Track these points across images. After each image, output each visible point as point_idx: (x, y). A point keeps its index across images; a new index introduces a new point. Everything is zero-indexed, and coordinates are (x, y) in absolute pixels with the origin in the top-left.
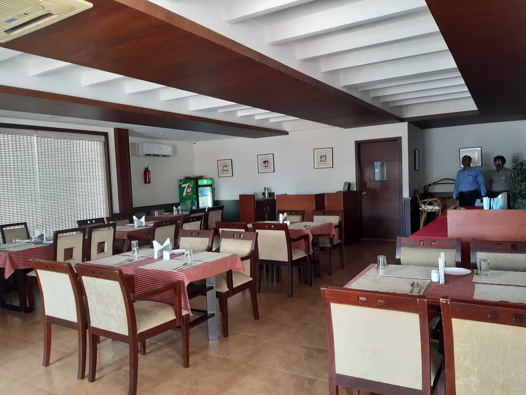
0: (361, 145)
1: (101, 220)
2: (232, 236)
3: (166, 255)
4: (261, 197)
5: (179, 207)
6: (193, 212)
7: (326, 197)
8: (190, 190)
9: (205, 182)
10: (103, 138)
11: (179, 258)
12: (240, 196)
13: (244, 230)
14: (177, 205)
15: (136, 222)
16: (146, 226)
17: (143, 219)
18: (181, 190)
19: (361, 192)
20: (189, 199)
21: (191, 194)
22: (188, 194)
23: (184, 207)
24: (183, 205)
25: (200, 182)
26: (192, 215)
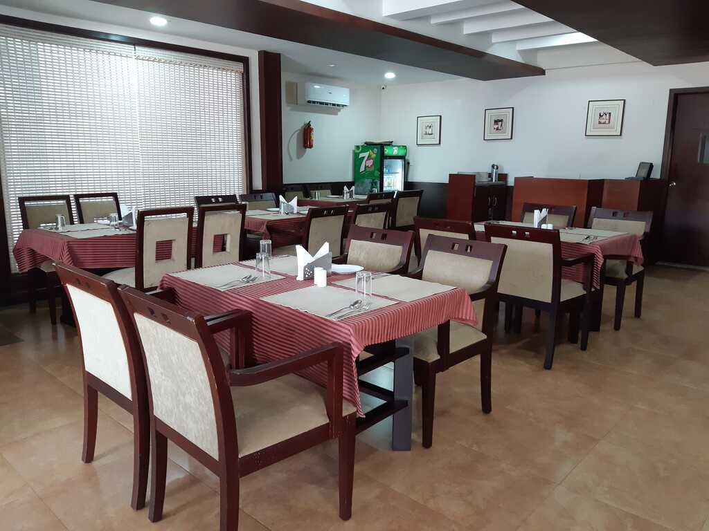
0: (679, 97)
1: (232, 198)
2: (449, 246)
4: (485, 180)
5: (353, 188)
6: (372, 196)
7: (606, 186)
8: (370, 163)
9: (395, 151)
10: (240, 67)
12: (451, 176)
14: (349, 185)
15: (282, 204)
16: (298, 213)
17: (294, 202)
18: (357, 161)
19: (670, 182)
20: (368, 177)
21: (372, 169)
22: (368, 169)
23: (360, 189)
24: (358, 186)
25: (388, 151)
26: (372, 202)
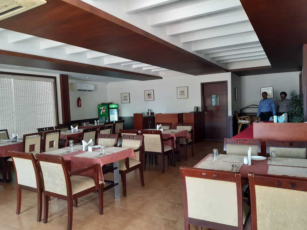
0: (204, 85)
1: (52, 128)
2: (129, 138)
3: (90, 149)
4: (146, 115)
5: (98, 121)
6: (106, 123)
7: (184, 115)
8: (104, 111)
9: (114, 106)
10: (53, 80)
11: (98, 150)
12: (134, 114)
13: (136, 134)
14: (97, 119)
15: (72, 129)
16: (78, 132)
17: (77, 128)
18: (99, 110)
19: (204, 112)
20: (104, 116)
21: (105, 113)
22: (103, 113)
23: (101, 121)
24: (100, 120)
25: (111, 106)
26: (106, 126)
